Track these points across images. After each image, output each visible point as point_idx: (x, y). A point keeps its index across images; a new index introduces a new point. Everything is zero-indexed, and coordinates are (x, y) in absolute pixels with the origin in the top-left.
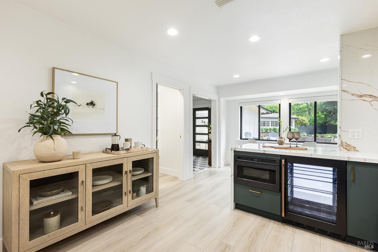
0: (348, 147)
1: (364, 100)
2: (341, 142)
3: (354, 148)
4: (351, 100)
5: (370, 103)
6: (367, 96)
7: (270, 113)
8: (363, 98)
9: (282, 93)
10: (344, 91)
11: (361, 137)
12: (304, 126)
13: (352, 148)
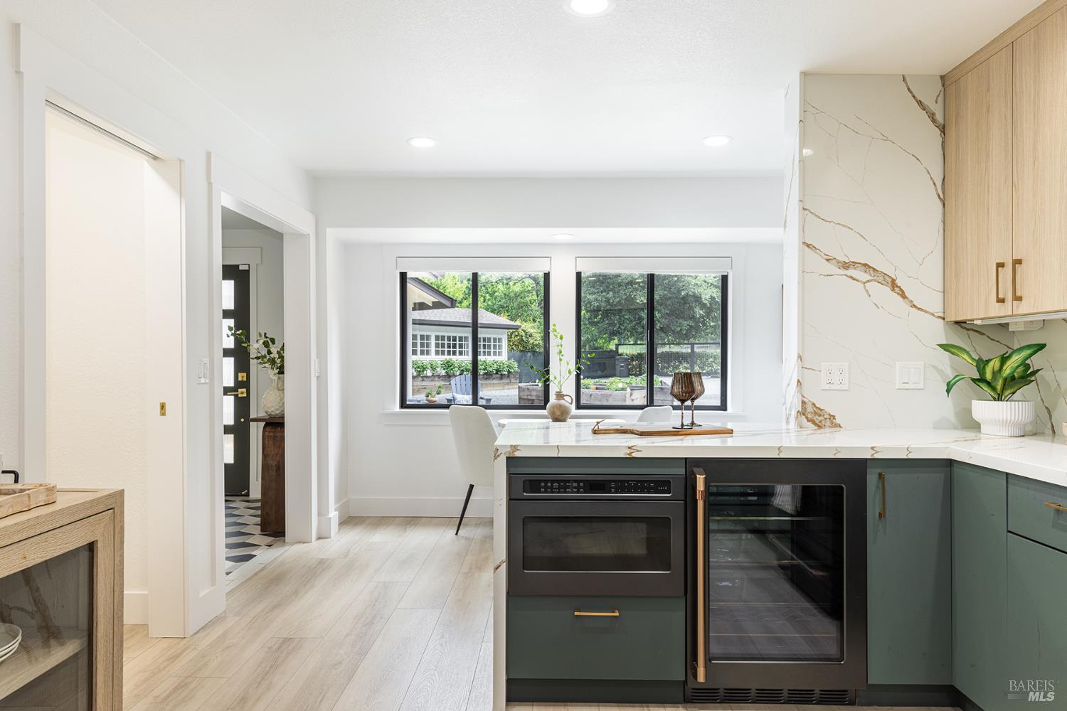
0: (817, 417)
1: (854, 279)
2: (803, 403)
3: (832, 418)
4: (825, 276)
5: (865, 287)
6: (859, 265)
7: (448, 304)
8: (851, 272)
9: (562, 235)
10: (808, 246)
11: (846, 387)
12: (529, 354)
13: (826, 419)
